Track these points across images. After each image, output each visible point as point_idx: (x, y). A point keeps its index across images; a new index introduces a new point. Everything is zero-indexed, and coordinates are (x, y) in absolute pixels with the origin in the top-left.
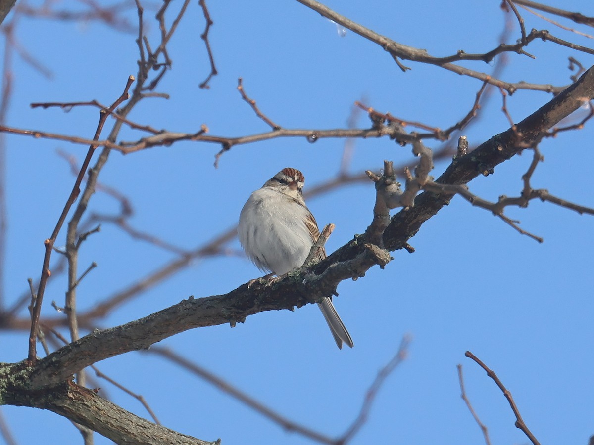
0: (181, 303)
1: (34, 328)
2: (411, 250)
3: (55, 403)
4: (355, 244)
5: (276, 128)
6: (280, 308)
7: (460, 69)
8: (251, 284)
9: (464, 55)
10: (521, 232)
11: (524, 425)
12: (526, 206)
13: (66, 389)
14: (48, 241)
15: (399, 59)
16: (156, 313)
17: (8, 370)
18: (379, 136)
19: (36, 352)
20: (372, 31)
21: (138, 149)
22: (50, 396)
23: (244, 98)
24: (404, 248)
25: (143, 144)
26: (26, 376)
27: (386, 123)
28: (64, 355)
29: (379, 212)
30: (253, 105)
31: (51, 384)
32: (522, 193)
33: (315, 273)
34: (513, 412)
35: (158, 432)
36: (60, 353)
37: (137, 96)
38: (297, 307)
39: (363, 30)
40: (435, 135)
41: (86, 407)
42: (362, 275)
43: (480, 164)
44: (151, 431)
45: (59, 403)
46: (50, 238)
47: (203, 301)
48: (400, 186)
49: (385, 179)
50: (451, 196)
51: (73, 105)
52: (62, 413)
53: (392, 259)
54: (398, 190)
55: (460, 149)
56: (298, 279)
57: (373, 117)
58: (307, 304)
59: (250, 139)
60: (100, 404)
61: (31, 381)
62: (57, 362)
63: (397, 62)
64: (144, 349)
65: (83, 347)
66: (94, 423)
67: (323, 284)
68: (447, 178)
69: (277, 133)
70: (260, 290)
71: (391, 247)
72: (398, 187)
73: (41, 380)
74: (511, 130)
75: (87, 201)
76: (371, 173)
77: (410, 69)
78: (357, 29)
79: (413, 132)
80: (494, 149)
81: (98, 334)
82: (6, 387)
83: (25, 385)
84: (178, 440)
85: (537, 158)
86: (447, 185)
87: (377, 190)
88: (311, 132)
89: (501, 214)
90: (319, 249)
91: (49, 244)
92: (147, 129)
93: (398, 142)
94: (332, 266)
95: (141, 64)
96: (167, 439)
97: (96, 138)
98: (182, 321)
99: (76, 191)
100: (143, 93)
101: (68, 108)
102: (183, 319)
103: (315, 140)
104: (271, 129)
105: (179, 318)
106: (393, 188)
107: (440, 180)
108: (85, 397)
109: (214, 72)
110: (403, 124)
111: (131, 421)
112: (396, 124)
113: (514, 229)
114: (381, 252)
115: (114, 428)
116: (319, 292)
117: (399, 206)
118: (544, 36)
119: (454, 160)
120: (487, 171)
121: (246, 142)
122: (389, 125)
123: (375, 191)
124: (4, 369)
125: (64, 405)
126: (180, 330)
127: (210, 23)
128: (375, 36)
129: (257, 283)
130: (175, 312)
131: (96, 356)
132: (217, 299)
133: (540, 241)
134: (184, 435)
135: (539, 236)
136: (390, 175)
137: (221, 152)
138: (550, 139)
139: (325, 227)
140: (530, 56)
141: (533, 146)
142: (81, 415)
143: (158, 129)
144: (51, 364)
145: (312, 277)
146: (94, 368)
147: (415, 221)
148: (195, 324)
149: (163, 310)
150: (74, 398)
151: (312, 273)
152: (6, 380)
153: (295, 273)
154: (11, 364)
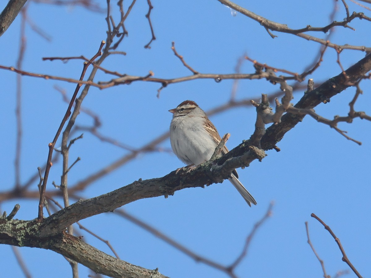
0: (134, 183)
1: (42, 198)
2: (278, 150)
3: (54, 245)
4: (243, 146)
5: (195, 73)
6: (196, 186)
7: (308, 37)
8: (177, 171)
9: (311, 28)
10: (348, 138)
11: (348, 259)
12: (351, 122)
13: (61, 237)
14: (51, 144)
15: (270, 30)
16: (118, 190)
17: (26, 225)
18: (260, 78)
19: (43, 214)
20: (253, 13)
21: (110, 86)
22: (52, 241)
23: (176, 54)
24: (273, 149)
25: (113, 83)
26: (36, 229)
27: (264, 70)
28: (61, 215)
29: (258, 126)
30: (181, 58)
31: (52, 234)
32: (349, 114)
33: (218, 165)
34: (341, 251)
35: (119, 264)
36: (58, 214)
37: (106, 53)
38: (207, 186)
39: (247, 12)
40: (295, 78)
41: (74, 248)
42: (247, 166)
43: (321, 96)
44: (115, 263)
45: (57, 246)
46: (52, 142)
47: (148, 182)
48: (272, 110)
49: (262, 105)
50: (304, 116)
51: (69, 58)
52: (59, 252)
53: (266, 155)
54: (271, 112)
55: (309, 86)
56: (208, 168)
57: (256, 66)
58: (213, 184)
59: (179, 80)
60: (83, 246)
61: (40, 232)
62: (56, 219)
63: (268, 32)
64: (111, 212)
65: (72, 210)
66: (79, 258)
67: (223, 171)
68: (301, 104)
69: (196, 76)
70: (183, 175)
71: (266, 148)
72: (270, 110)
73: (46, 231)
74: (342, 75)
75: (75, 119)
76: (253, 101)
77: (277, 37)
78: (244, 12)
79: (280, 76)
80: (330, 87)
81: (82, 202)
82: (24, 235)
83: (36, 234)
84: (132, 269)
85: (358, 92)
86: (301, 109)
87: (258, 113)
88: (217, 76)
89: (335, 127)
90: (220, 149)
91: (51, 146)
92: (115, 74)
93: (272, 82)
94: (228, 160)
95: (109, 33)
96: (125, 268)
97: (81, 79)
98: (135, 194)
99: (68, 113)
100: (110, 51)
101: (66, 60)
102: (135, 193)
103: (220, 80)
104: (192, 74)
105: (132, 193)
106: (268, 111)
107: (297, 106)
108: (74, 242)
109: (154, 38)
110: (275, 71)
111: (103, 257)
112: (271, 70)
113: (344, 137)
114: (259, 151)
115: (91, 261)
116: (221, 176)
117: (271, 122)
118: (361, 16)
119: (305, 93)
120: (326, 100)
121: (177, 82)
122: (266, 71)
123: (256, 113)
124: (23, 224)
125: (60, 247)
126: (133, 200)
127: (151, 8)
128: (255, 16)
129: (182, 170)
130: (130, 189)
131: (80, 216)
132: (156, 180)
133: (360, 144)
134: (135, 266)
135: (359, 141)
136: (265, 103)
137: (161, 88)
138: (367, 80)
139: (224, 136)
140: (352, 29)
141: (356, 85)
142: (71, 253)
143: (122, 74)
144: (53, 221)
145: (216, 167)
146: (78, 224)
147: (280, 132)
148: (143, 196)
149: (123, 187)
150: (66, 242)
151: (216, 164)
152: (24, 231)
153: (205, 164)
154: (27, 221)
